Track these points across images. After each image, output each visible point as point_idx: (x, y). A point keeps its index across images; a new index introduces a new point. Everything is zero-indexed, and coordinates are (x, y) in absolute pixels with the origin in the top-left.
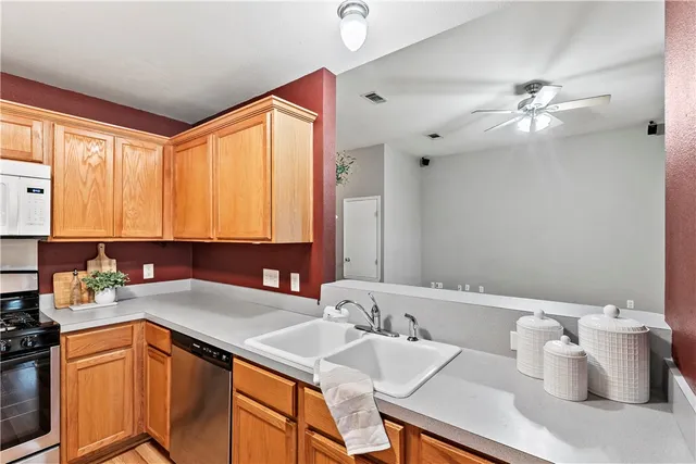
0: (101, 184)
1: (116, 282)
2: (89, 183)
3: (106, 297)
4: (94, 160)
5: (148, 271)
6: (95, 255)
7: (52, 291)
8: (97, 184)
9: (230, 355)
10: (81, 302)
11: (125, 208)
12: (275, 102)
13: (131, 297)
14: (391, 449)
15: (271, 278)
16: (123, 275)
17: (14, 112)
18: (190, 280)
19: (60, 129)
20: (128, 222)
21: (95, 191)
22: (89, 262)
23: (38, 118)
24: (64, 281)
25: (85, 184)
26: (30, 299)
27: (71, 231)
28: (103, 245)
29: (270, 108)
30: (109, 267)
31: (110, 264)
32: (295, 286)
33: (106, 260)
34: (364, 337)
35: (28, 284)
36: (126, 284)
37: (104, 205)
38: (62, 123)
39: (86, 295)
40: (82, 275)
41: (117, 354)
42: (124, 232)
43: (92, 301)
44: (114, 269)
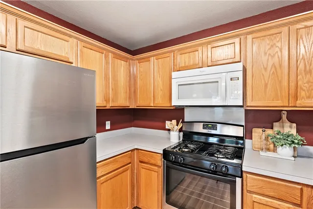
0: (278, 67)
1: (293, 142)
2: (269, 69)
6: (279, 119)
7: (252, 139)
8: (275, 67)
10: (268, 150)
11: (300, 83)
16: (300, 138)
20: (303, 94)
21: (273, 73)
22: (275, 124)
25: (266, 69)
28: (286, 113)
31: (291, 127)
33: (288, 124)
35: (239, 132)
37: (280, 82)
39: (272, 146)
40: (269, 132)
42: (299, 103)
43: (275, 151)
44: (294, 131)
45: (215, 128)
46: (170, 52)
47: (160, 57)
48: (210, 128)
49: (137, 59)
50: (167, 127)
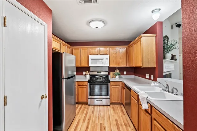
0: (116, 57)
2: (114, 57)
3: (117, 77)
4: (115, 53)
5: (125, 73)
6: (116, 69)
7: (110, 75)
9: (131, 89)
10: (114, 77)
11: (120, 61)
12: (142, 36)
13: (122, 78)
14: (149, 109)
15: (148, 76)
17: (105, 47)
18: (133, 76)
19: (110, 48)
20: (120, 63)
23: (108, 47)
24: (112, 73)
26: (107, 76)
27: (112, 65)
28: (117, 67)
29: (142, 37)
30: (118, 72)
32: (152, 79)
33: (118, 70)
34: (163, 91)
35: (107, 73)
36: (120, 75)
37: (116, 60)
38: (110, 47)
40: (114, 73)
41: (117, 87)
42: (120, 65)
43: (115, 77)
44: (119, 72)
45: (101, 73)
46: (88, 48)
47: (84, 49)
48: (99, 73)
49: (74, 48)
50: (83, 74)
